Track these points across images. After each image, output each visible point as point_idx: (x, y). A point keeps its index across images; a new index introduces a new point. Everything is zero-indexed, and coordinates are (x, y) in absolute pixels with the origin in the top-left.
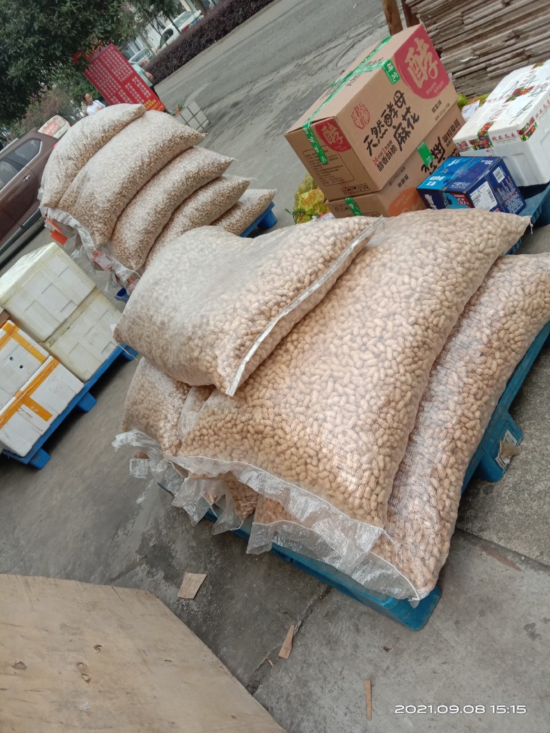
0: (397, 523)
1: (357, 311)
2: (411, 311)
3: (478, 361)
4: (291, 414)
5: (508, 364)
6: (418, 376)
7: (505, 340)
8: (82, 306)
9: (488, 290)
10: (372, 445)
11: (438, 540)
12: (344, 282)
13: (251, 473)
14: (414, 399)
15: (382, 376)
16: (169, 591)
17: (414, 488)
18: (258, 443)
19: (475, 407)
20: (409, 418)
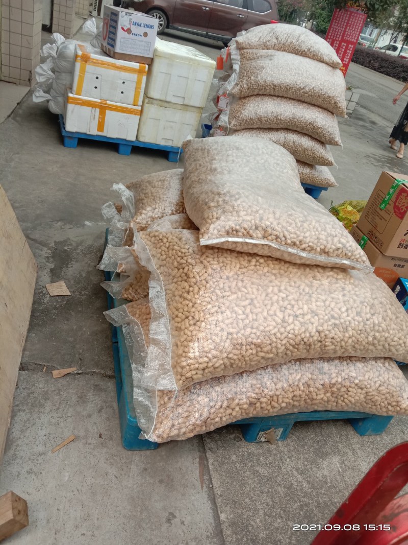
0: (185, 396)
1: (303, 290)
2: (325, 324)
3: (318, 385)
4: (212, 289)
5: (326, 404)
6: (286, 354)
7: (340, 394)
8: (186, 107)
9: (366, 364)
10: (225, 352)
11: (191, 427)
12: (316, 270)
13: (158, 286)
14: (270, 360)
15: (273, 332)
16: (45, 278)
17: (214, 393)
18: (180, 279)
19: (287, 400)
20: (256, 364)
